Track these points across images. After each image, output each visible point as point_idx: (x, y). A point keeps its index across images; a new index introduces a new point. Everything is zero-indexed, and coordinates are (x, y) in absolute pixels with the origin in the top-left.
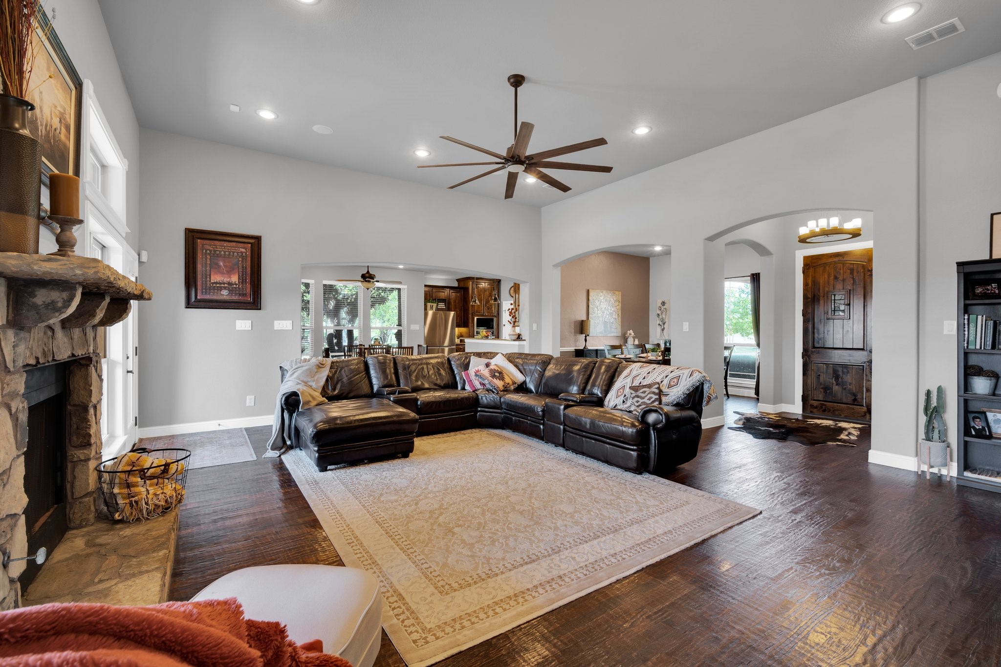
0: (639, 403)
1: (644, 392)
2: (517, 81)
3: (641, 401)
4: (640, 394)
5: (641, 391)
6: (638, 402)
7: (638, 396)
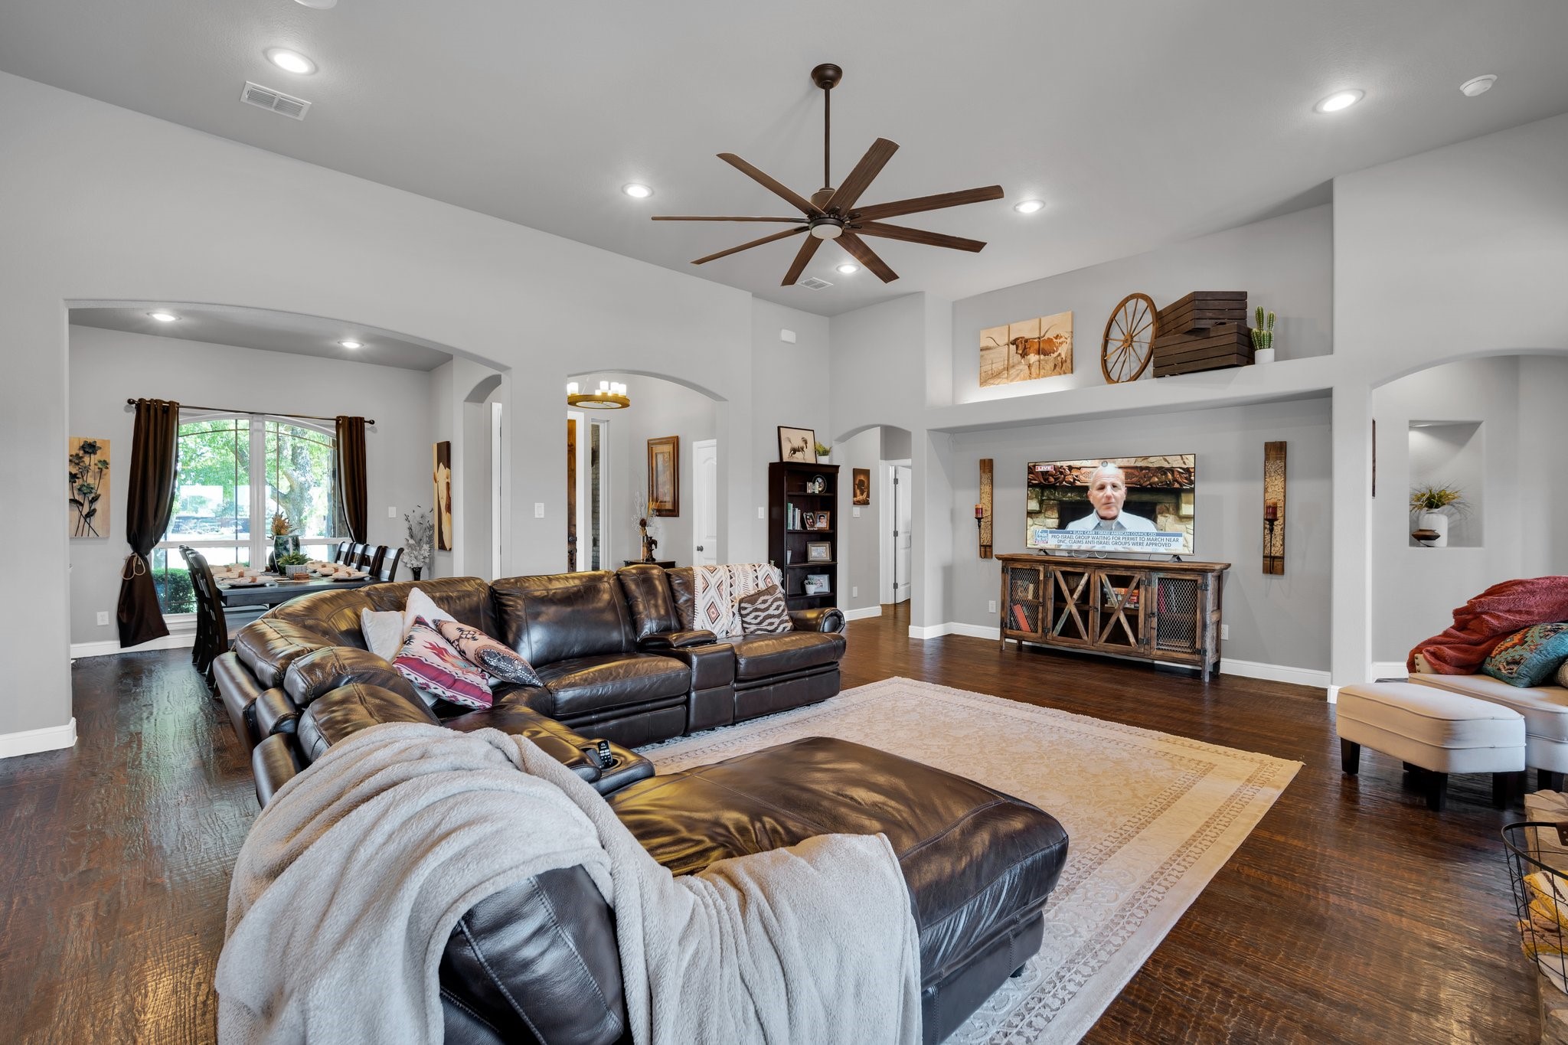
0: (759, 619)
1: (764, 602)
2: (826, 77)
3: (762, 615)
4: (759, 607)
5: (760, 601)
6: (756, 618)
7: (756, 610)
